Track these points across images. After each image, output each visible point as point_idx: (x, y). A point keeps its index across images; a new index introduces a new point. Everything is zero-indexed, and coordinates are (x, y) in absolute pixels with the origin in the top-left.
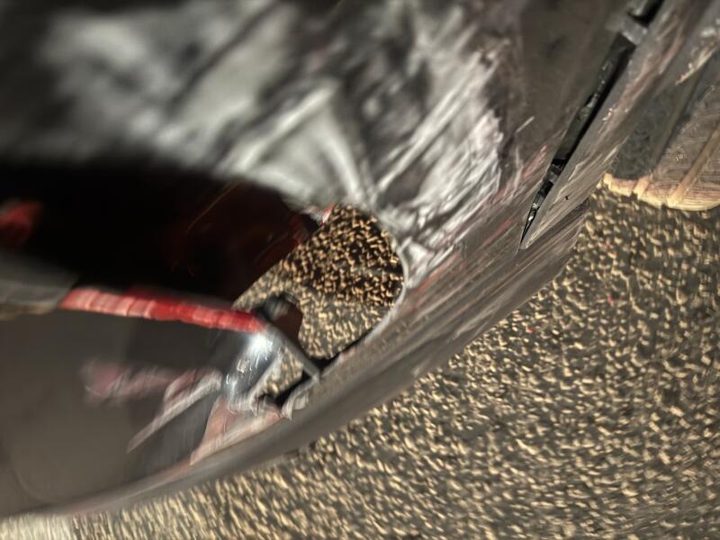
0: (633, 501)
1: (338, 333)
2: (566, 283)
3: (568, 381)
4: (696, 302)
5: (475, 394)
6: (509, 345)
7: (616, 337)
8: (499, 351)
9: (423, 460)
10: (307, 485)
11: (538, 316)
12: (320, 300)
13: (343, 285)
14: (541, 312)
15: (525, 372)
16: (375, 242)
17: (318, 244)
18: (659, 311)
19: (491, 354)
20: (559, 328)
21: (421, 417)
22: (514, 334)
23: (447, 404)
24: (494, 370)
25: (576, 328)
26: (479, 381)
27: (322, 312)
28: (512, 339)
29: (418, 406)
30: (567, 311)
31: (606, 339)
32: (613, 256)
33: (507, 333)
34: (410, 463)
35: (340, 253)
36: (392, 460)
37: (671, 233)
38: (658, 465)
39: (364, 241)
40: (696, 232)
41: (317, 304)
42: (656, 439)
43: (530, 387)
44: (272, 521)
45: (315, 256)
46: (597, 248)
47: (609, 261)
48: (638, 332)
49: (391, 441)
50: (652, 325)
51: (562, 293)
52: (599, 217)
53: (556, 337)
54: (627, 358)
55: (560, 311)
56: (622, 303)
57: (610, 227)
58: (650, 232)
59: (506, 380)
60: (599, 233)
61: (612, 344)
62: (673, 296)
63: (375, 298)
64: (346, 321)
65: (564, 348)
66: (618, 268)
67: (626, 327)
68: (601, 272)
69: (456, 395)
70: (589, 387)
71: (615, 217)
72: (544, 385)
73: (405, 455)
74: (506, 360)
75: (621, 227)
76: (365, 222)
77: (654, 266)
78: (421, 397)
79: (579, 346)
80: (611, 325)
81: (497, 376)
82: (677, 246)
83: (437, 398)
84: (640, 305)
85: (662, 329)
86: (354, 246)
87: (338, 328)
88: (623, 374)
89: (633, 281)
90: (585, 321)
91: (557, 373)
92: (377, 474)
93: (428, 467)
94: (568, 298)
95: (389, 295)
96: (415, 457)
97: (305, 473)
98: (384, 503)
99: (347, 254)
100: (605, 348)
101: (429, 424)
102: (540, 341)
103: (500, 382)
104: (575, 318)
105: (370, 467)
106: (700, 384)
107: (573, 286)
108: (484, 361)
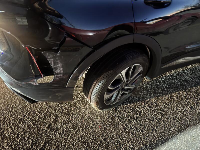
0: (66, 148)
1: (44, 107)
2: (80, 116)
3: (70, 129)
4: (93, 127)
5: (57, 124)
7: (80, 126)
8: (65, 120)
9: (42, 129)
10: (22, 125)
11: (73, 118)
14: (74, 118)
15: (66, 125)
18: (88, 126)
19: (63, 120)
20: (74, 121)
21: (47, 124)
22: (68, 119)
23: (52, 124)
25: (77, 122)
28: (68, 120)
29: (48, 122)
30: (77, 120)
31: (79, 126)
32: (88, 116)
34: (40, 129)
37: (96, 117)
38: (73, 144)
40: (99, 119)
42: (75, 141)
43: (65, 127)
44: (11, 127)
46: (87, 114)
47: (87, 116)
48: (84, 127)
49: (40, 125)
50: (86, 127)
52: (90, 110)
53: (73, 122)
54: (80, 129)
55: (76, 119)
56: (84, 122)
58: (94, 115)
59: (62, 124)
60: (88, 113)
61: (79, 127)
62: (91, 124)
63: (54, 105)
64: (47, 106)
65: (73, 124)
66: (87, 118)
67: (83, 125)
68: (85, 117)
69: (54, 123)
70: (72, 130)
71: (92, 112)
72: (67, 127)
74: (65, 122)
75: (92, 113)
77: (92, 120)
79: (75, 125)
80: (81, 124)
81: (62, 123)
82: (96, 119)
83: (51, 122)
84: (86, 124)
85: (87, 128)
87: (45, 106)
88: (78, 131)
89: (88, 120)
90: (78, 122)
91: (70, 127)
93: (42, 130)
94: (79, 118)
95: (56, 106)
96: (41, 128)
97: (23, 123)
98: (31, 132)
100: (78, 127)
101: (47, 125)
102: (71, 122)
103: (61, 124)
104: (78, 121)
105: (34, 127)
106: (86, 137)
107: (80, 117)
108: (62, 121)
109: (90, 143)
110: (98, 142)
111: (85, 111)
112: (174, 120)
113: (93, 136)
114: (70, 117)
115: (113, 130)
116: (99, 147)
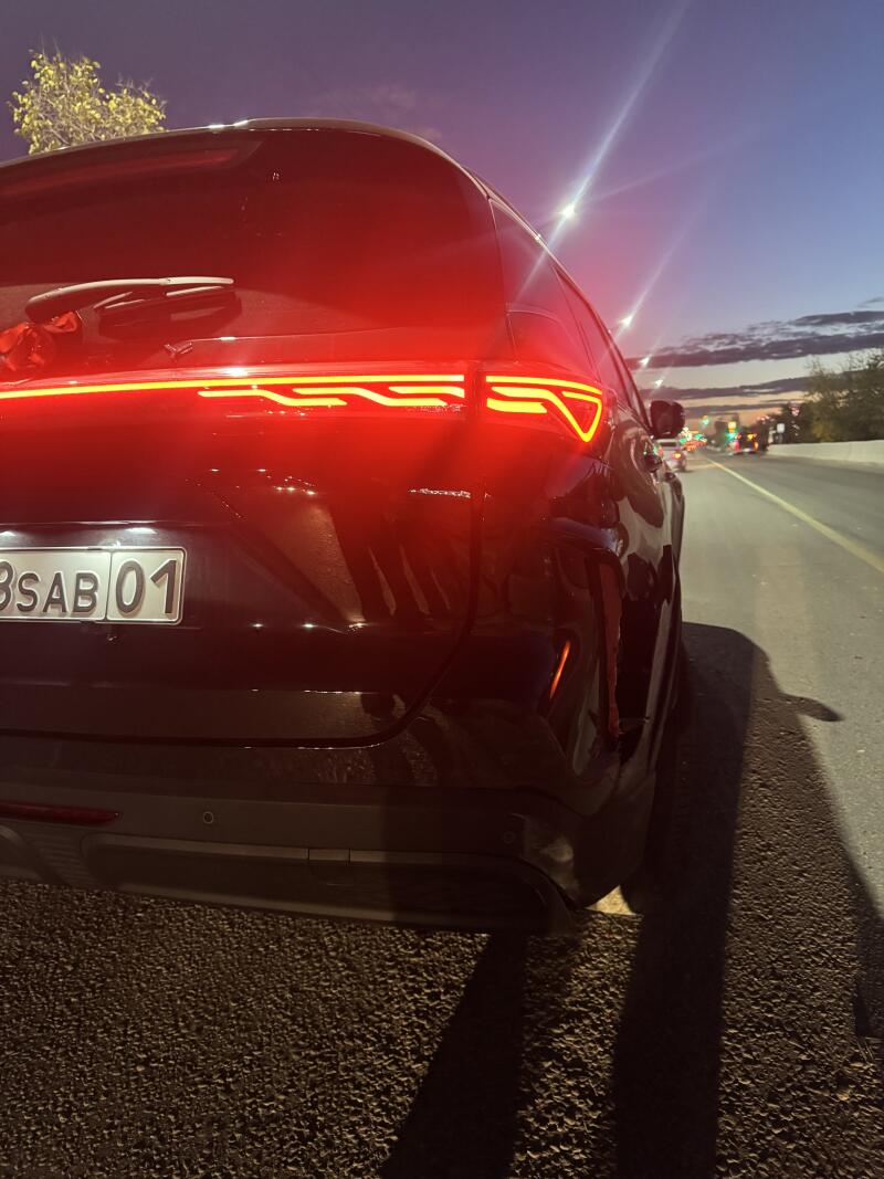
0: (752, 1085)
2: (612, 990)
6: (601, 1032)
11: (609, 1011)
12: (406, 1056)
13: (425, 1039)
16: (438, 1005)
17: (377, 1019)
19: (592, 1041)
21: (567, 1100)
22: (599, 1025)
23: (582, 1083)
24: (600, 1049)
26: (596, 1060)
27: (415, 1064)
29: (559, 1094)
33: (595, 1027)
35: (406, 1020)
36: (566, 1139)
38: (747, 1061)
39: (427, 1006)
41: (405, 1059)
42: (734, 1048)
45: (379, 1028)
51: (613, 994)
57: (617, 957)
69: (586, 1075)
73: (571, 1131)
74: (606, 1042)
76: (419, 993)
78: (557, 1088)
83: (571, 1083)
86: (417, 1012)
92: (556, 1157)
99: (415, 1019)
101: (577, 1102)
106: (733, 1014)
107: (617, 989)
108: (591, 1048)
109: (770, 1016)
110: (776, 996)
111: (596, 968)
112: (788, 828)
113: (741, 995)
114: (589, 1017)
115: (748, 942)
116: (800, 1002)
